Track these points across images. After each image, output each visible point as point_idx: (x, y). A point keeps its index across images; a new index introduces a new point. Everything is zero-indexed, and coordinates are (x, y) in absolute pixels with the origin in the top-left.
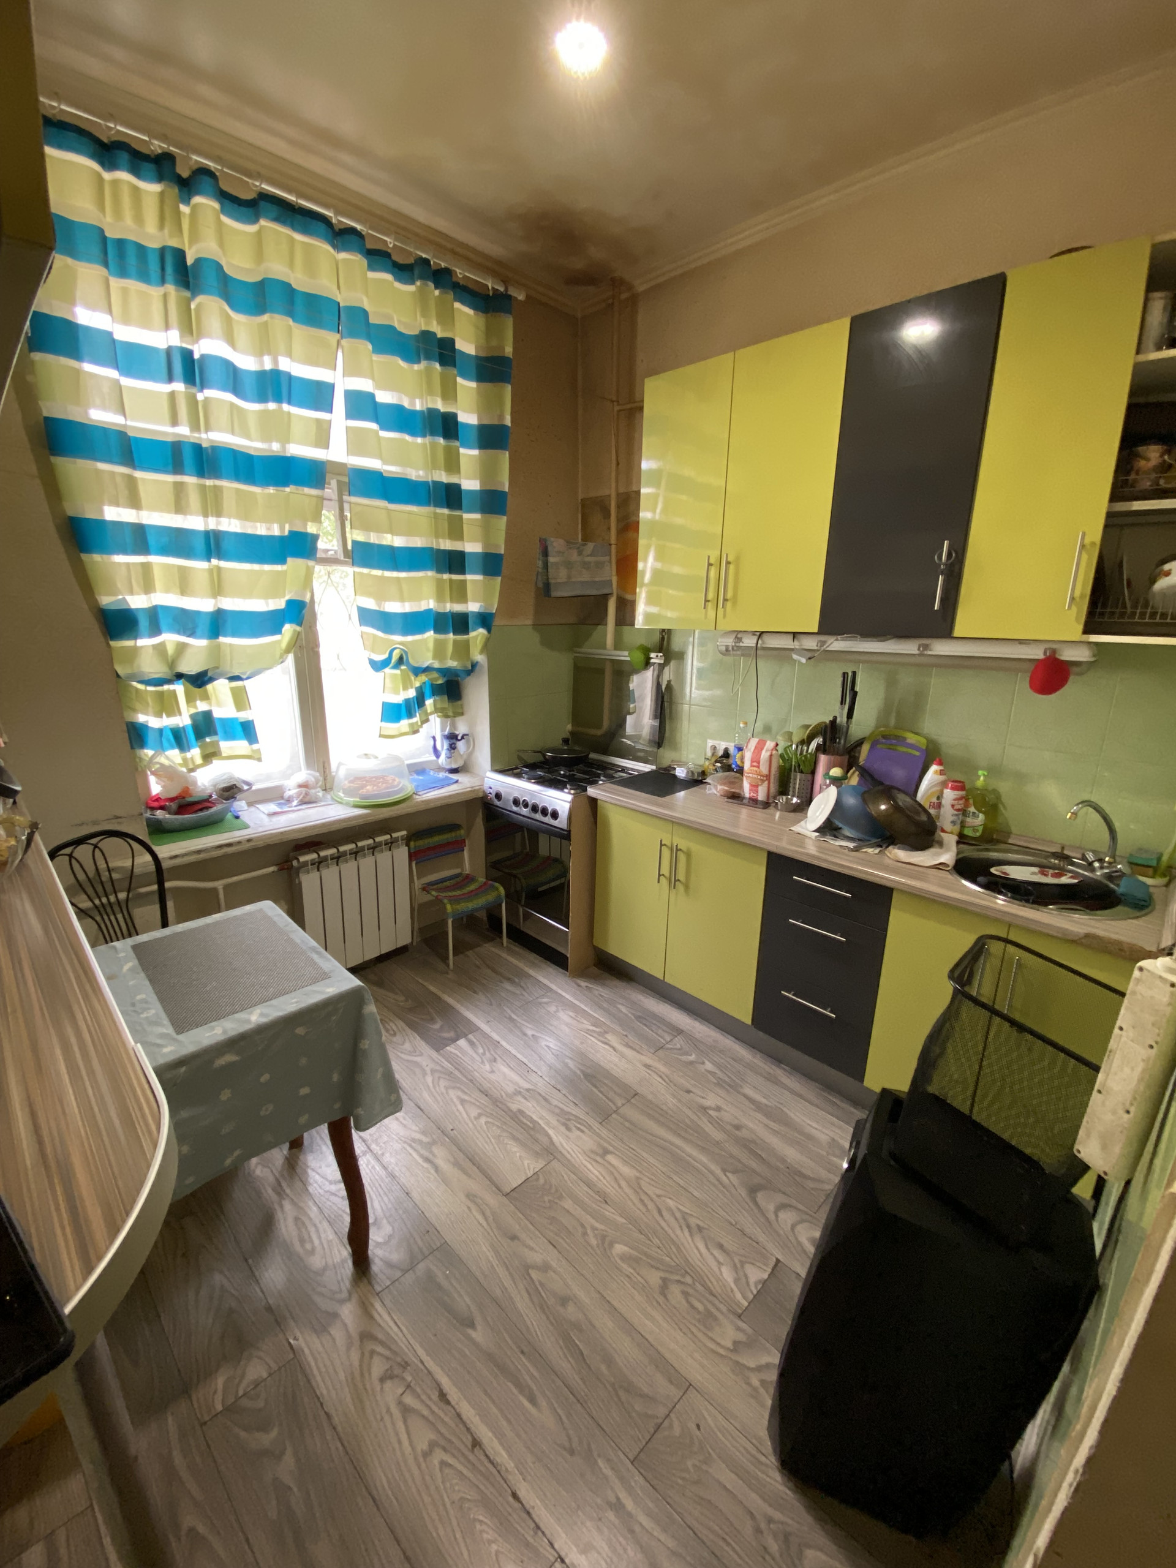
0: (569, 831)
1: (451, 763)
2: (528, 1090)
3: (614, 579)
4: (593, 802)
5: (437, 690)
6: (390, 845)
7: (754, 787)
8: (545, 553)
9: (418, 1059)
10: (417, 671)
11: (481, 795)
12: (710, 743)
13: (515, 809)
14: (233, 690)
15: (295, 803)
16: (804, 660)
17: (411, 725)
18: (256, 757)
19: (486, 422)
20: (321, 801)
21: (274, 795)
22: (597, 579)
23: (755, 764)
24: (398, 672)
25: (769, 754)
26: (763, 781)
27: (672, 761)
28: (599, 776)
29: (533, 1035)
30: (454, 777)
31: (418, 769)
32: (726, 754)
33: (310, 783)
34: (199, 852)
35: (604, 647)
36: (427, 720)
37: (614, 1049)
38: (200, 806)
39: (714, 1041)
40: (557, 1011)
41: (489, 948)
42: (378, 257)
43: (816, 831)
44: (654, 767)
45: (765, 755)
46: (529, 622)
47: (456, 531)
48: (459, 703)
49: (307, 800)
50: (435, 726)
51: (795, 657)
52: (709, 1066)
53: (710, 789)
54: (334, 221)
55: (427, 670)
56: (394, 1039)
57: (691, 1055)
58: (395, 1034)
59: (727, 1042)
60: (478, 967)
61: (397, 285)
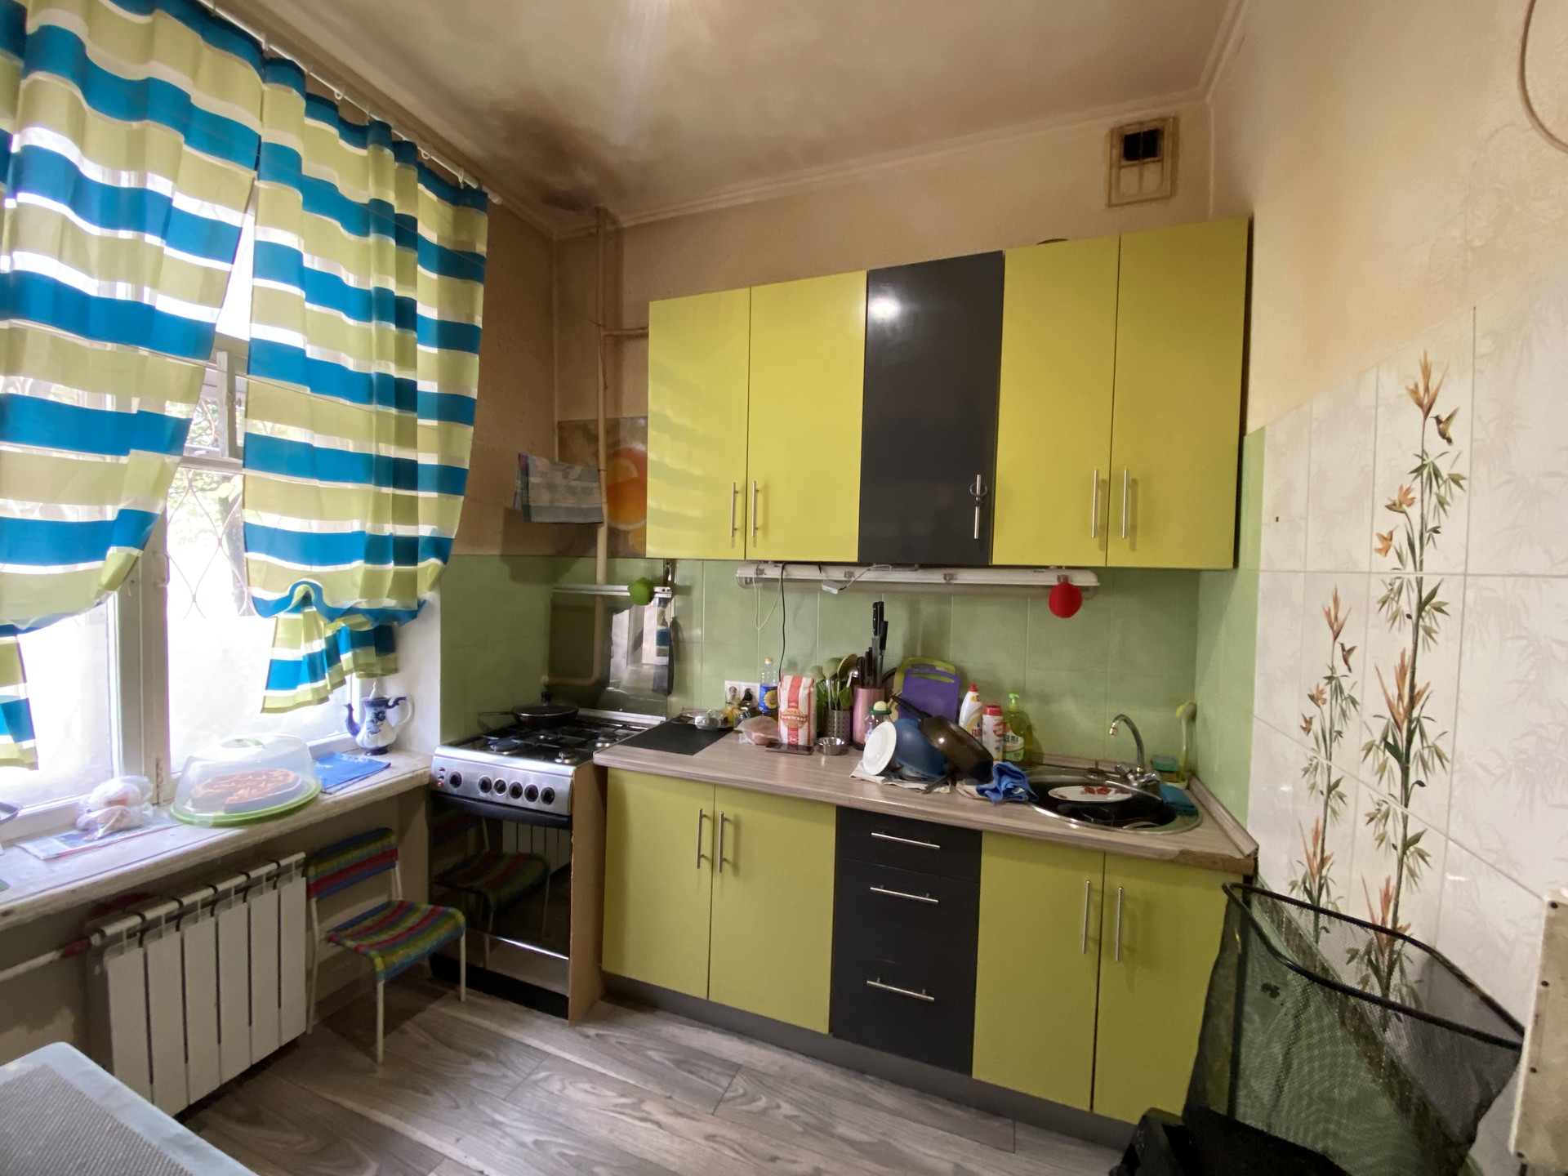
0: (570, 817)
1: (376, 740)
3: (605, 508)
4: (602, 772)
5: (358, 640)
6: (274, 879)
7: (793, 730)
8: (525, 471)
10: (333, 614)
11: (426, 781)
12: (728, 685)
13: (482, 795)
15: (100, 833)
16: (835, 591)
17: (316, 691)
18: (27, 760)
19: (450, 318)
20: (149, 823)
21: (59, 822)
22: (584, 506)
23: (793, 704)
24: (299, 616)
25: (807, 692)
26: (803, 723)
27: (683, 709)
30: (383, 759)
31: (323, 754)
32: (749, 696)
33: (130, 795)
35: (595, 582)
36: (343, 682)
37: (659, 1124)
39: (782, 1067)
40: (564, 1088)
41: (441, 1011)
42: (319, 105)
43: (880, 774)
44: (663, 719)
45: (803, 693)
46: (496, 551)
47: (407, 436)
48: (391, 656)
49: (122, 825)
50: (354, 690)
51: (825, 588)
52: (787, 1109)
53: (743, 738)
54: (264, 46)
55: (352, 611)
57: (760, 1098)
59: (797, 1064)
60: (426, 1047)
61: (342, 143)
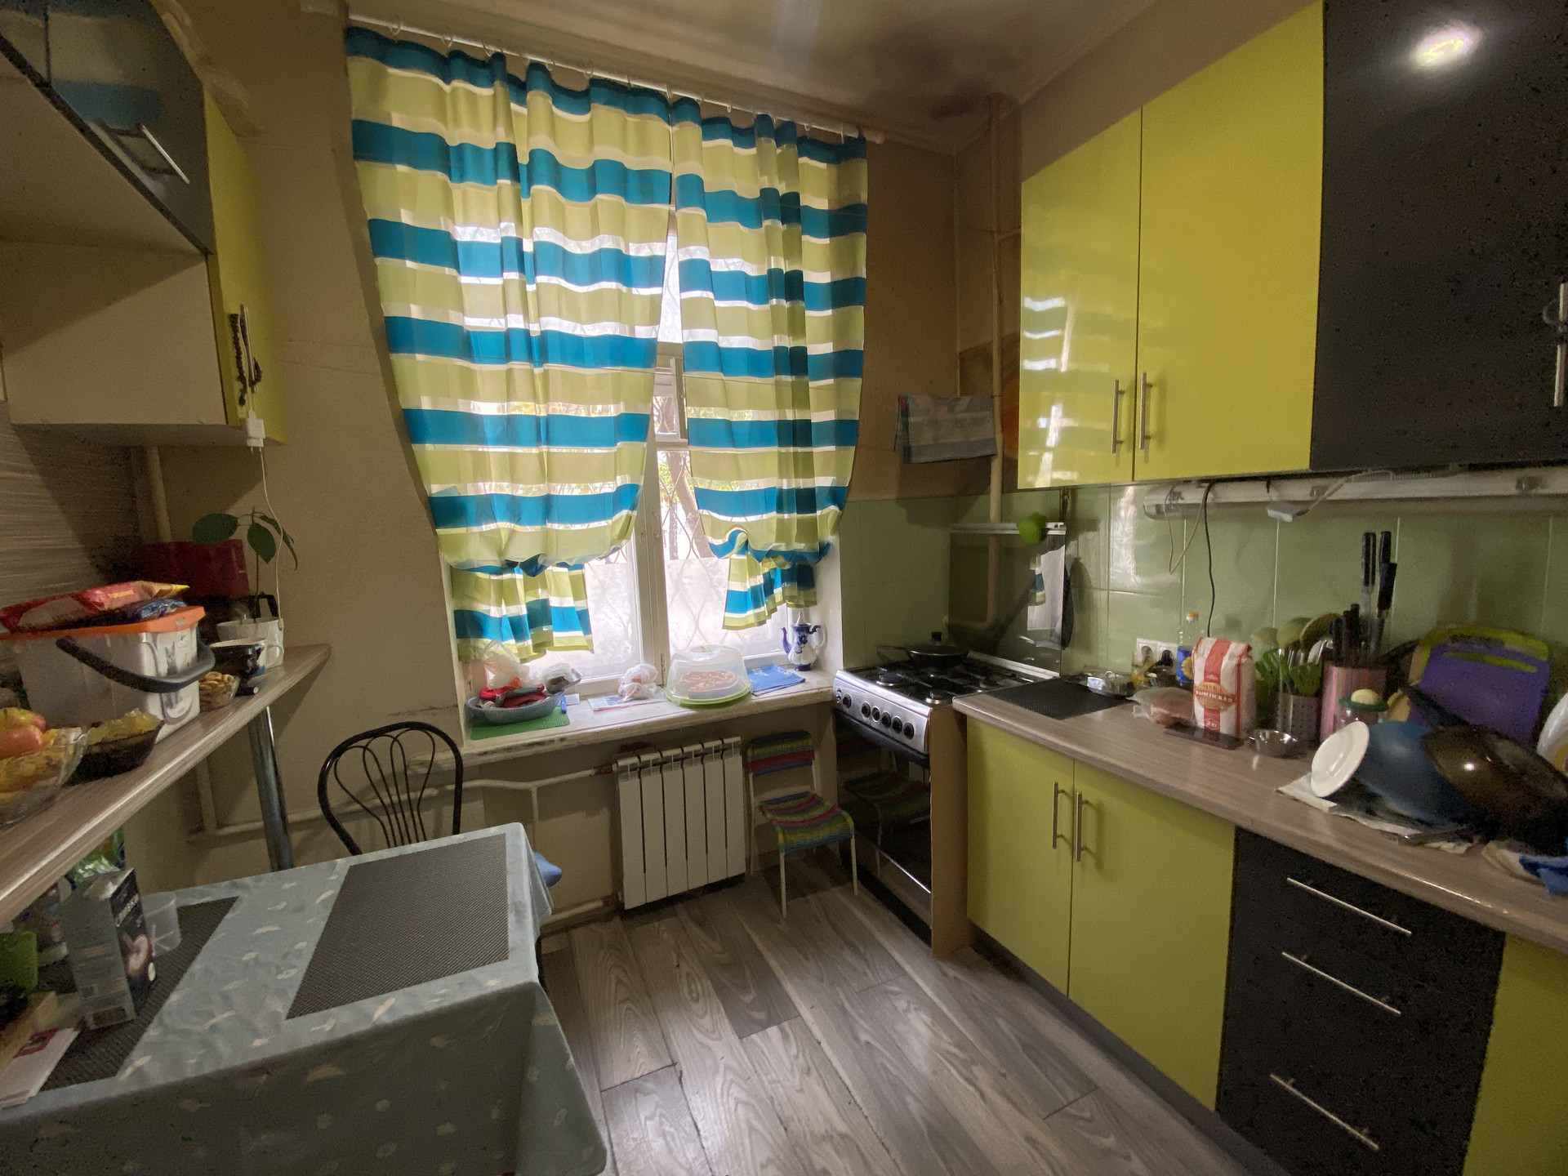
0: (928, 756)
1: (800, 659)
2: (843, 1136)
3: (999, 438)
4: (962, 719)
5: (787, 577)
6: (722, 752)
7: (1213, 712)
8: (905, 413)
9: (712, 1044)
10: (760, 556)
11: (830, 699)
12: (1141, 643)
13: (864, 719)
14: (572, 578)
15: (625, 699)
16: (1288, 518)
17: (757, 615)
18: (589, 647)
19: (839, 277)
20: (653, 697)
21: (607, 689)
22: (973, 439)
23: (1211, 677)
24: (744, 557)
25: (1235, 662)
26: (1227, 704)
27: (1086, 666)
28: (976, 682)
29: (868, 1043)
30: (802, 675)
31: (767, 665)
32: (1167, 659)
33: (643, 677)
34: (509, 749)
35: (987, 519)
36: (775, 610)
38: (525, 699)
40: (907, 1010)
41: (836, 896)
42: (713, 125)
43: (1329, 798)
44: (1057, 674)
45: (1227, 663)
46: (892, 495)
47: (801, 399)
48: (812, 590)
49: (637, 696)
50: (785, 616)
51: (1271, 513)
53: (1139, 711)
54: (668, 96)
55: (771, 554)
56: (695, 1006)
58: (697, 1000)
60: (818, 921)
61: (737, 150)
